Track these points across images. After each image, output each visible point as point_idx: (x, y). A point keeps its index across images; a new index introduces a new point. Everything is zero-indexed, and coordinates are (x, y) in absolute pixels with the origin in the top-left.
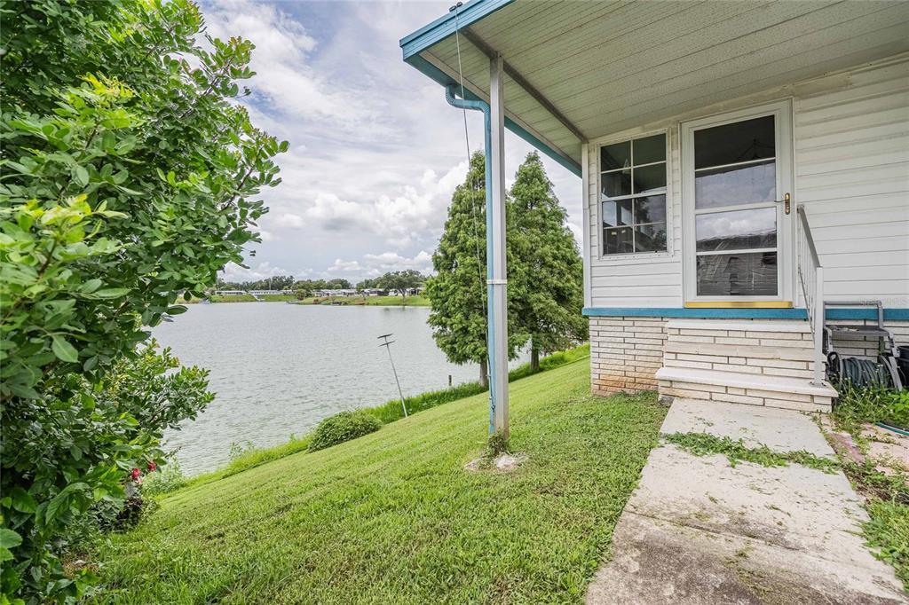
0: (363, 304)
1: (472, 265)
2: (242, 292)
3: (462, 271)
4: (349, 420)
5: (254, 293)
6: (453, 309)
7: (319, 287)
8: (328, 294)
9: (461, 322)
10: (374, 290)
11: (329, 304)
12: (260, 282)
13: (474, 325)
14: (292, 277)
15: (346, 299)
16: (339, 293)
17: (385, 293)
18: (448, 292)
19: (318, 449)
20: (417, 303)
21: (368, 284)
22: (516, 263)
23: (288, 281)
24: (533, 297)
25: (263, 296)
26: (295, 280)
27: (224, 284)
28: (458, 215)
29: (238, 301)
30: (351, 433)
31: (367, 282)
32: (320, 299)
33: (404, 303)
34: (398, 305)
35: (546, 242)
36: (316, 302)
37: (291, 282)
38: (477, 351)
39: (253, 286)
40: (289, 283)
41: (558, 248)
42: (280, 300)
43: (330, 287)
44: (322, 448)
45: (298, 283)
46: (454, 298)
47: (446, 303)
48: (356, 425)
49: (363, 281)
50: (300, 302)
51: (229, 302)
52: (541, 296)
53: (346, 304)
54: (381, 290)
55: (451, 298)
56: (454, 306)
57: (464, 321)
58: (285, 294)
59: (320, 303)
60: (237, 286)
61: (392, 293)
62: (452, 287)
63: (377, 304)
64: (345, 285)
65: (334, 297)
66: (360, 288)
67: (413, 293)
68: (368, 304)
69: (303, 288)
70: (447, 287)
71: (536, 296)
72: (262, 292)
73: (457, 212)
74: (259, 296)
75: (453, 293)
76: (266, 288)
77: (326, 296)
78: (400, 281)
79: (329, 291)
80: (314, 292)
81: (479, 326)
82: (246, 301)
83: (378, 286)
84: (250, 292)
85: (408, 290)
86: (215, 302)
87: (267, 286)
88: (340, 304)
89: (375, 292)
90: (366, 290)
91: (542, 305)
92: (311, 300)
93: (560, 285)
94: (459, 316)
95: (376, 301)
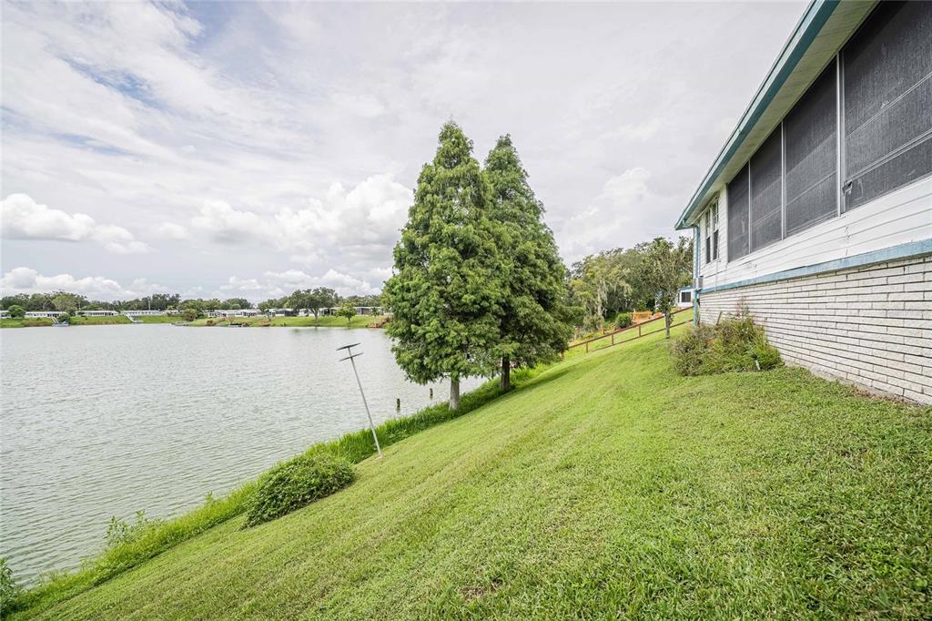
0: (268, 326)
1: (449, 258)
2: (113, 312)
3: (439, 266)
4: (313, 469)
5: (128, 314)
6: (426, 313)
7: (212, 307)
8: (225, 315)
9: (437, 331)
10: (280, 310)
11: (227, 326)
12: (137, 301)
13: (453, 333)
14: (178, 295)
15: (246, 319)
16: (238, 314)
17: (294, 314)
18: (419, 293)
19: (266, 520)
20: (332, 324)
21: (272, 304)
22: (500, 259)
23: (173, 299)
24: (517, 301)
25: (140, 317)
26: (182, 299)
27: (87, 303)
28: (429, 197)
29: (106, 323)
30: (318, 489)
31: (271, 302)
32: (214, 320)
33: (316, 323)
34: (310, 326)
35: (526, 238)
36: (210, 324)
37: (177, 301)
38: (458, 365)
39: (128, 306)
40: (174, 302)
41: (539, 245)
42: (163, 322)
43: (226, 307)
44: (272, 517)
45: (186, 302)
46: (428, 301)
47: (417, 307)
48: (324, 477)
49: (266, 300)
50: (189, 323)
51: (95, 324)
52: (525, 299)
53: (247, 325)
54: (290, 310)
55: (423, 301)
56: (428, 310)
57: (441, 329)
58: (169, 315)
59: (214, 325)
60: (105, 306)
61: (302, 313)
62: (425, 286)
63: (285, 325)
64: (244, 305)
65: (232, 318)
66: (264, 308)
67: (327, 313)
68: (274, 325)
69: (193, 307)
70: (417, 287)
71: (519, 299)
72: (139, 313)
73: (427, 193)
74: (135, 318)
75: (425, 294)
76: (146, 308)
77: (221, 317)
78: (312, 299)
79: (226, 312)
80: (208, 313)
81: (459, 334)
82: (118, 323)
83: (285, 306)
84: (123, 312)
85: (321, 309)
86: (75, 324)
87: (144, 305)
88: (240, 325)
89: (281, 313)
90: (272, 310)
91: (527, 311)
92: (205, 321)
93: (544, 288)
94: (435, 322)
95: (283, 322)
